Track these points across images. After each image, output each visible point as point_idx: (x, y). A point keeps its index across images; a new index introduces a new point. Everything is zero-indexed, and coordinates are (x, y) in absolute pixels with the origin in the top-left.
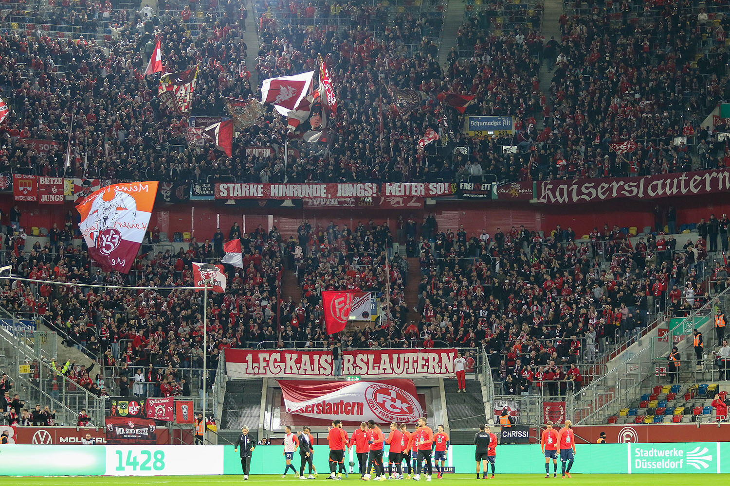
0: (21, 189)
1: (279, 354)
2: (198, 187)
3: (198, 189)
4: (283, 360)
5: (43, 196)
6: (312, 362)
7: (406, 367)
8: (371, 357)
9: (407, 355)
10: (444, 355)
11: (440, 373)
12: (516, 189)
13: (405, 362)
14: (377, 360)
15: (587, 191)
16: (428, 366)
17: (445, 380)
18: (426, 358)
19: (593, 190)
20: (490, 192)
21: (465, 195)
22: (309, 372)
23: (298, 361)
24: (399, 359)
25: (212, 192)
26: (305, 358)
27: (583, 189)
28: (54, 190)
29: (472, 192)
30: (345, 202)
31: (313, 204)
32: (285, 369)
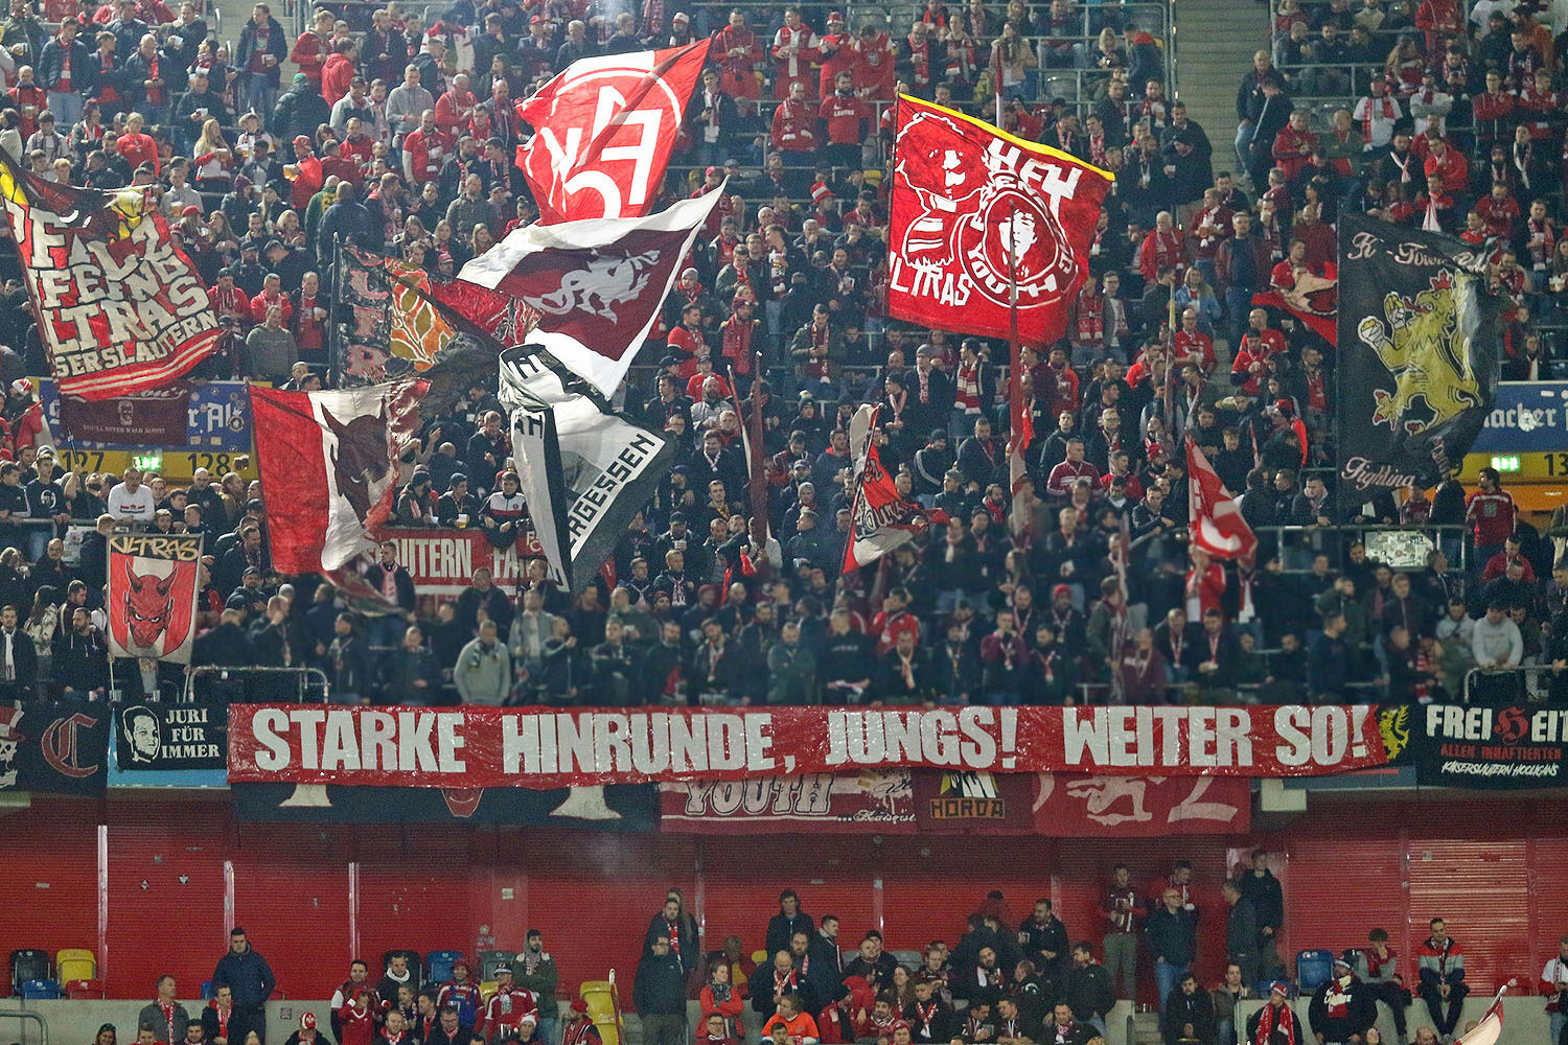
2: (145, 723)
3: (144, 735)
21: (1452, 767)
25: (213, 750)
29: (1487, 752)
30: (864, 801)
31: (710, 812)
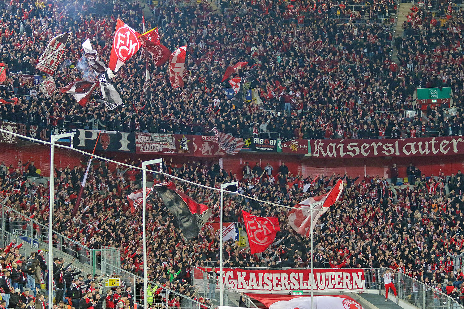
1: (232, 272)
2: (57, 130)
4: (236, 277)
6: (258, 279)
7: (327, 284)
8: (301, 275)
9: (327, 274)
10: (354, 274)
11: (352, 289)
12: (295, 145)
13: (326, 280)
14: (306, 278)
16: (343, 283)
18: (341, 277)
20: (275, 147)
21: (257, 148)
22: (256, 287)
23: (247, 278)
24: (321, 277)
26: (252, 275)
27: (349, 147)
29: (263, 146)
30: (168, 149)
31: (144, 150)
32: (238, 284)
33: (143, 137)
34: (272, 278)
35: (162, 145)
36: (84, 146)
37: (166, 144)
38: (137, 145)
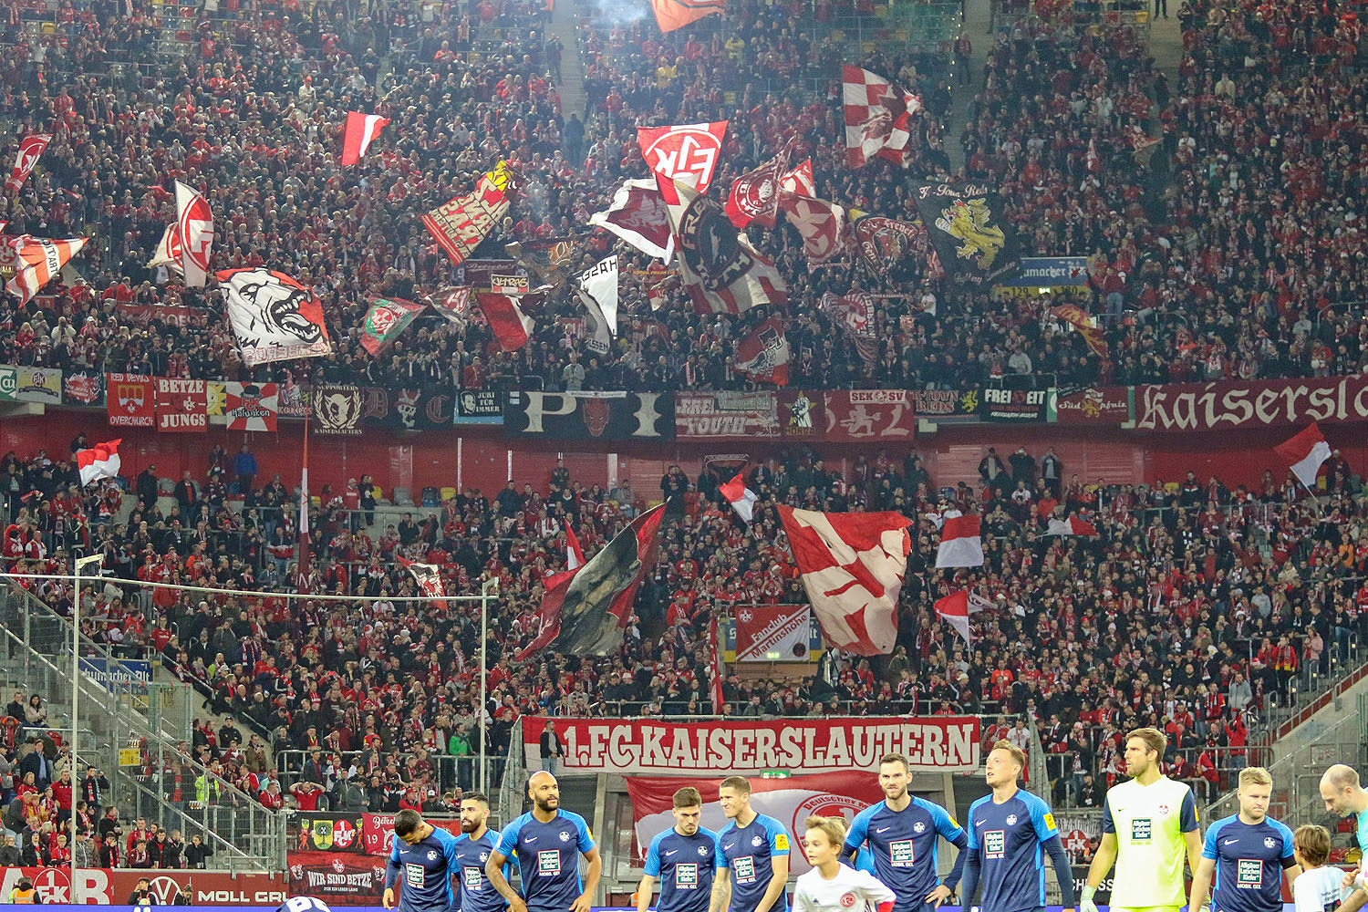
0: (123, 402)
1: (629, 727)
2: (469, 398)
3: (469, 403)
4: (637, 739)
5: (166, 417)
6: (694, 743)
8: (810, 733)
9: (881, 729)
11: (946, 765)
12: (1094, 401)
13: (876, 743)
14: (821, 740)
15: (1233, 406)
16: (922, 751)
17: (955, 778)
18: (918, 735)
19: (1245, 404)
20: (1042, 409)
21: (995, 414)
22: (689, 762)
23: (667, 741)
24: (864, 737)
25: (497, 409)
26: (681, 735)
27: (1226, 402)
28: (188, 405)
29: (1009, 408)
30: (759, 428)
31: (696, 433)
32: (641, 756)
33: (694, 401)
34: (733, 739)
35: (743, 419)
36: (541, 430)
37: (754, 416)
38: (678, 422)
